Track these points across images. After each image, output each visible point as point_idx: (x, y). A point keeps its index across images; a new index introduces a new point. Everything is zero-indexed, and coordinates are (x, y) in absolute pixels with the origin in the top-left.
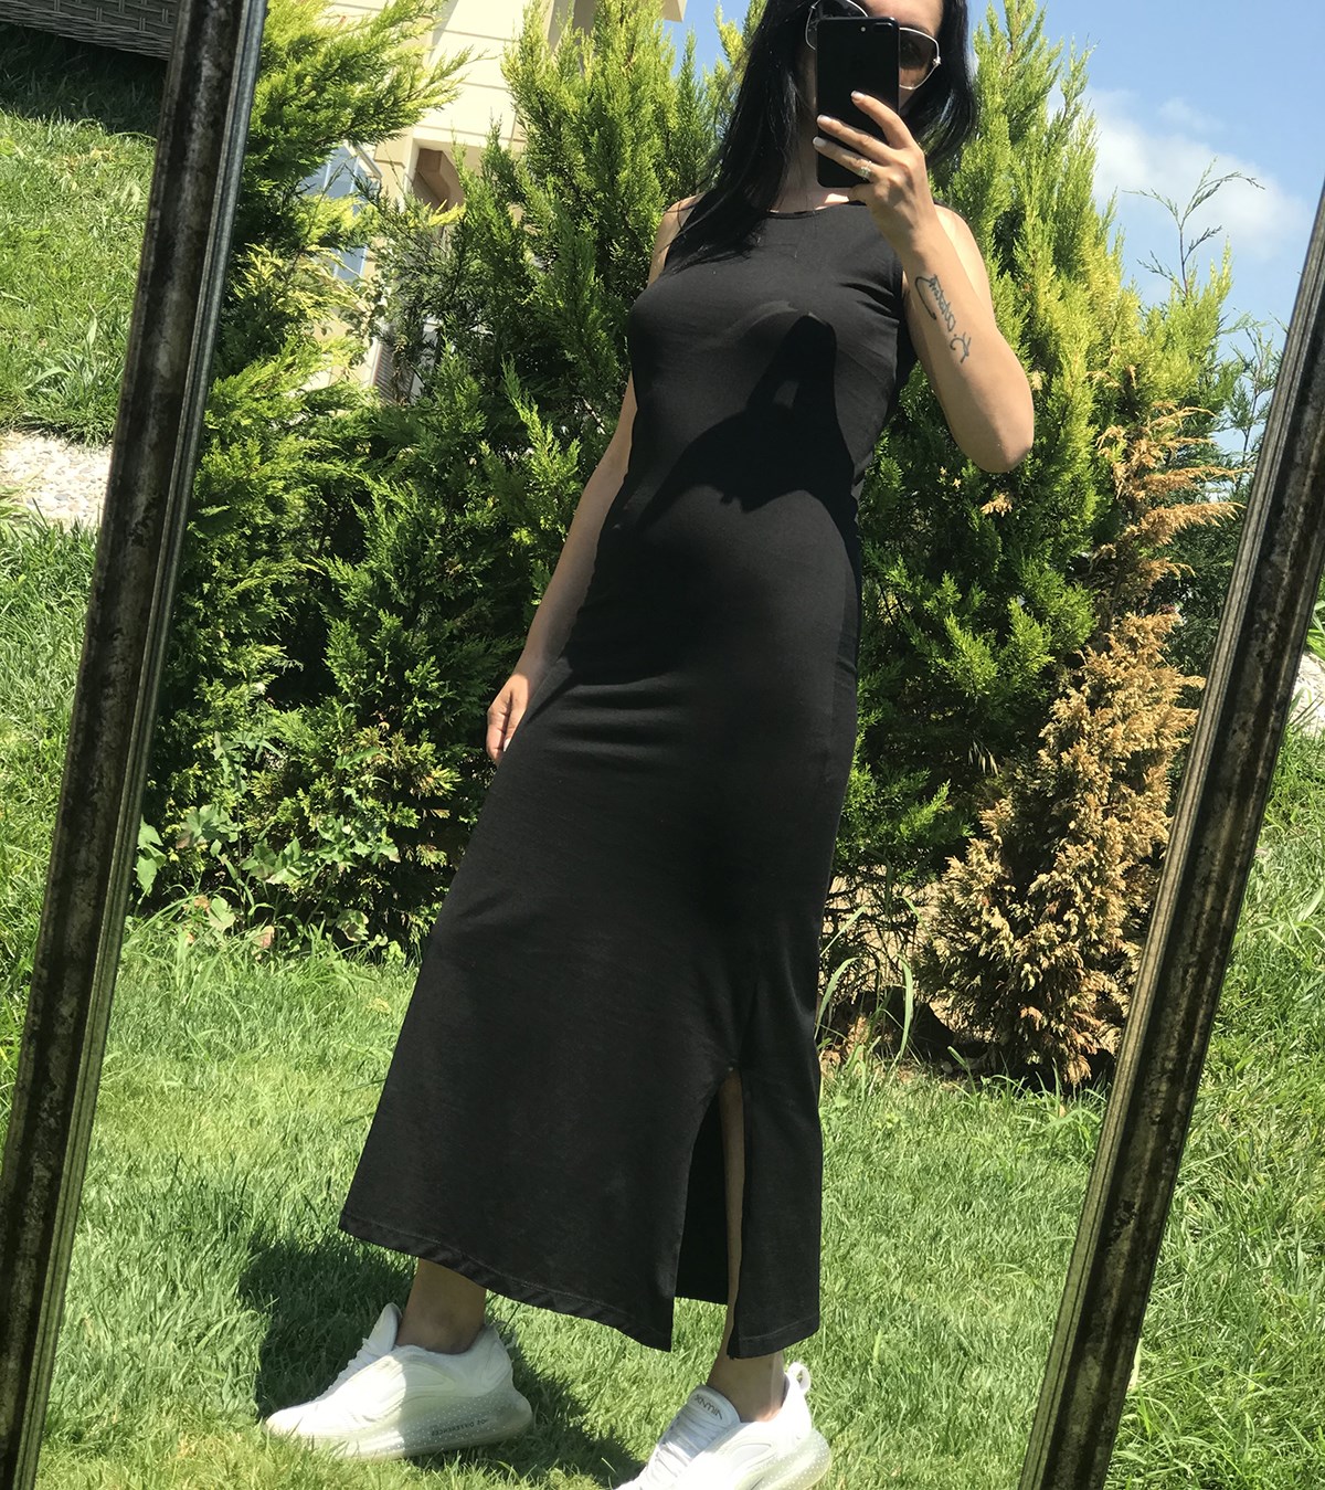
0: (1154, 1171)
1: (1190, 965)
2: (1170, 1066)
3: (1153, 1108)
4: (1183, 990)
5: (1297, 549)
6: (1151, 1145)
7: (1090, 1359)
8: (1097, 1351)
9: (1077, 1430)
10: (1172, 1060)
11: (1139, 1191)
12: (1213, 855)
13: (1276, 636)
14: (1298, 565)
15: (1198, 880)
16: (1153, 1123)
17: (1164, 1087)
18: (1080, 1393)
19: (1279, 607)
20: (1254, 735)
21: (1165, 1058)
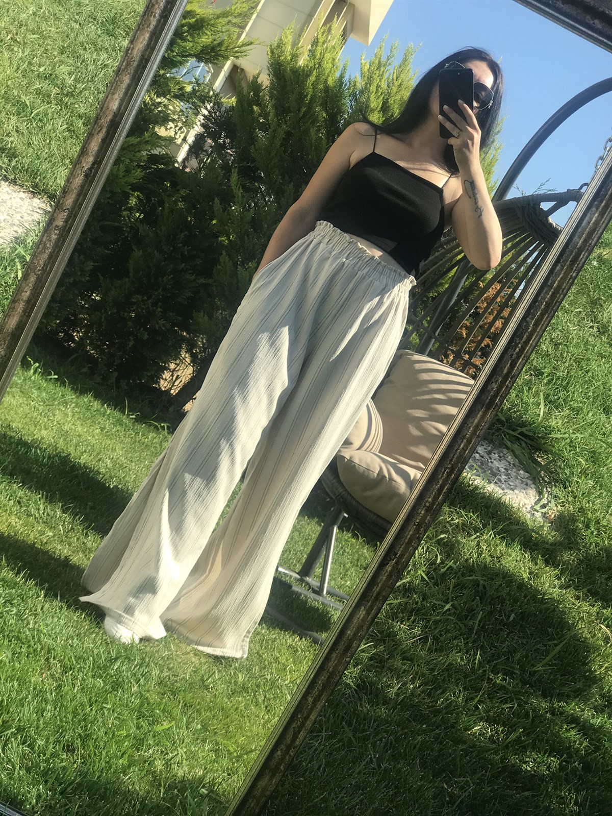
0: (409, 543)
1: (447, 468)
2: (428, 504)
3: (417, 519)
4: (442, 477)
5: (538, 319)
6: (411, 533)
7: (362, 608)
8: (365, 605)
9: (349, 633)
10: (429, 503)
11: (401, 549)
12: (470, 429)
13: (520, 350)
14: (536, 325)
15: (460, 436)
16: (415, 525)
17: (423, 512)
18: (354, 620)
19: (524, 339)
20: (499, 386)
21: (427, 501)
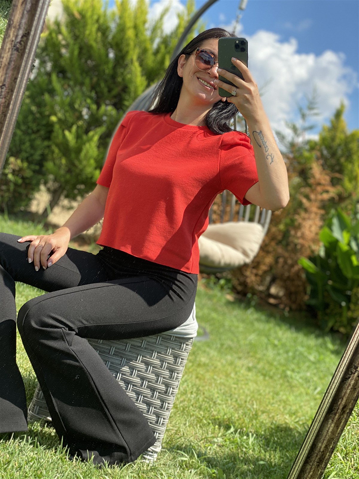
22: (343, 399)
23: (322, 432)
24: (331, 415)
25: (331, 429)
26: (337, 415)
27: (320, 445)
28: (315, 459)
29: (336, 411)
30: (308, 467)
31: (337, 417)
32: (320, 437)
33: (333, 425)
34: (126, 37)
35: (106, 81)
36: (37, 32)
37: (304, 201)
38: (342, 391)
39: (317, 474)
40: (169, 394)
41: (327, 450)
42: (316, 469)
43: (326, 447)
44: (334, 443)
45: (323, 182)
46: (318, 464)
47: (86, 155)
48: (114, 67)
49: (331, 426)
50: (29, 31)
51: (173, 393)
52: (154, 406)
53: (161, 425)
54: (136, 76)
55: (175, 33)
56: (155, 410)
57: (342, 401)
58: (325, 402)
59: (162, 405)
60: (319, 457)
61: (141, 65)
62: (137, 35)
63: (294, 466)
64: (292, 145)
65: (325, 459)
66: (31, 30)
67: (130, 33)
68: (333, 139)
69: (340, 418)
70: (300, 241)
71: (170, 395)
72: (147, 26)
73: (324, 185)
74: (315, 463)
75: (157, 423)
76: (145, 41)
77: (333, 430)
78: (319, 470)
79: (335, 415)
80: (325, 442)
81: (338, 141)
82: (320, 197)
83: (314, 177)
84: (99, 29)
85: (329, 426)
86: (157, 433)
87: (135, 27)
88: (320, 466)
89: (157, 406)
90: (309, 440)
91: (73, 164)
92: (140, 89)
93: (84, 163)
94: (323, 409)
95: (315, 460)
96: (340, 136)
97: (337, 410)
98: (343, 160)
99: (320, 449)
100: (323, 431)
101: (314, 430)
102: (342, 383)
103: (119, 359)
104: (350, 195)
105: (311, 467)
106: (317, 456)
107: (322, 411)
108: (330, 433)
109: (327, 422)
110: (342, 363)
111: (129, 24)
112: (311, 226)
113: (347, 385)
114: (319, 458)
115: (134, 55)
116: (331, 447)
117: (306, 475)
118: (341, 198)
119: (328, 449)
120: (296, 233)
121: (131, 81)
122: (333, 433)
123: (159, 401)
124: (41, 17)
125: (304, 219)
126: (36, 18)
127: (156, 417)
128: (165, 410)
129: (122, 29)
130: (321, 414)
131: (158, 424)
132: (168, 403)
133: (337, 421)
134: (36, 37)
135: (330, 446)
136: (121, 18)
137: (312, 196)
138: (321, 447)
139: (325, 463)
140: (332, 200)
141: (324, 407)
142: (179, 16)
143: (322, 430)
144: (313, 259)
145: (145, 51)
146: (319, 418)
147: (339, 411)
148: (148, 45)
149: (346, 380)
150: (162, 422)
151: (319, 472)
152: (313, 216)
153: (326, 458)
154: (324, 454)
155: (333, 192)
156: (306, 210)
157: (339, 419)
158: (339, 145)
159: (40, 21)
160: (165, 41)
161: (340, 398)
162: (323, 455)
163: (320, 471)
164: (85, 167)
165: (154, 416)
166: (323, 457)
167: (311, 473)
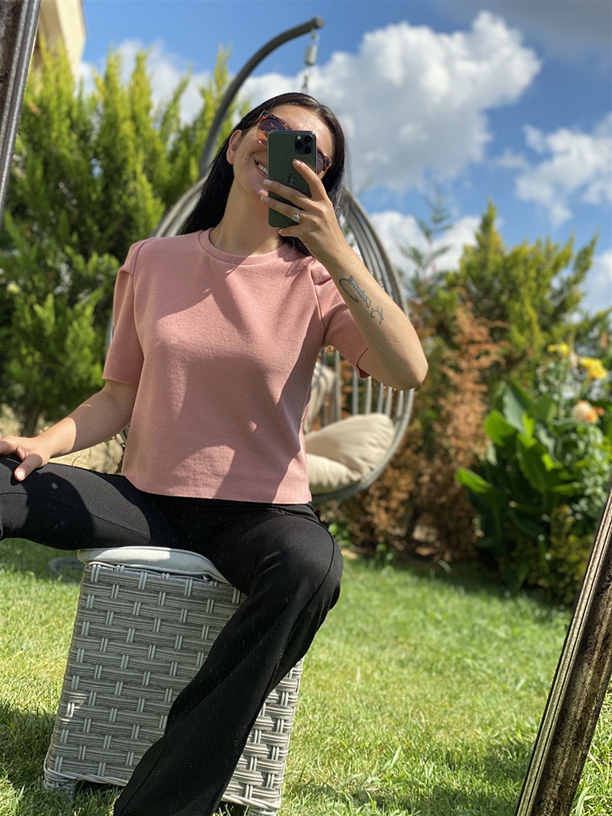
7: (586, 665)
8: (590, 660)
9: (577, 710)
18: (579, 687)
22: (601, 624)
23: (574, 686)
24: (585, 656)
25: (589, 678)
26: (596, 653)
27: (574, 709)
28: (569, 735)
29: (593, 647)
30: (560, 750)
31: (596, 657)
32: (573, 696)
33: (591, 672)
34: (121, 135)
35: (93, 214)
36: (21, 73)
37: (451, 373)
38: (599, 611)
39: (576, 759)
40: (284, 704)
41: (587, 715)
42: (573, 751)
43: (585, 710)
44: (598, 701)
45: (478, 338)
46: (575, 742)
47: (74, 342)
48: (106, 188)
49: (588, 674)
50: (7, 72)
51: (292, 702)
52: (262, 728)
53: (276, 760)
54: (145, 198)
55: (200, 120)
56: (263, 735)
57: (600, 628)
58: (573, 633)
59: (276, 725)
60: (575, 730)
61: (150, 180)
62: (137, 131)
63: (536, 753)
64: (417, 284)
65: (586, 732)
66: (10, 70)
67: (127, 128)
68: (483, 265)
69: (601, 657)
70: (453, 441)
71: (286, 705)
72: (152, 113)
73: (479, 343)
74: (571, 743)
75: (271, 758)
76: (152, 140)
77: (592, 680)
78: (578, 752)
79: (593, 655)
80: (582, 702)
81: (491, 267)
82: (475, 364)
83: (461, 332)
84: (72, 127)
85: (585, 674)
86: (271, 775)
87: (134, 118)
88: (580, 744)
89: (266, 728)
90: (555, 704)
91: (55, 361)
92: (155, 219)
93: (74, 355)
94: (571, 647)
95: (569, 737)
96: (495, 260)
97: (595, 646)
98: (504, 298)
99: (575, 716)
100: (577, 684)
101: (561, 685)
102: (597, 598)
103: (191, 655)
104: (524, 354)
105: (565, 750)
106: (571, 730)
107: (571, 651)
108: (588, 687)
109: (580, 667)
110: (593, 563)
111: (123, 112)
112: (467, 416)
113: (604, 601)
114: (575, 732)
115: (137, 163)
116: (594, 708)
117: (557, 765)
118: (511, 361)
119: (589, 714)
120: (445, 430)
121: (137, 208)
122: (593, 684)
123: (269, 719)
124: (25, 48)
125: (455, 404)
126: (17, 49)
127: (268, 748)
128: (281, 733)
129: (111, 124)
130: (569, 655)
131: (272, 760)
132: (285, 721)
133: (596, 663)
134: (19, 80)
135: (592, 707)
136: (107, 104)
137: (463, 364)
138: (576, 713)
139: (587, 737)
140: (496, 364)
141: (573, 643)
142: (203, 93)
143: (574, 683)
144: (479, 467)
145: (153, 157)
146: (567, 662)
147: (599, 645)
148: (159, 146)
149: (603, 593)
150: (278, 755)
151: (580, 756)
152: (468, 396)
153: (588, 729)
154: (582, 723)
155: (496, 352)
156: (456, 389)
157: (600, 660)
158: (495, 274)
159: (24, 54)
160: (186, 136)
161: (597, 625)
162: (581, 725)
163: (580, 754)
164: (75, 362)
165: (264, 747)
166: (582, 728)
167: (565, 761)
